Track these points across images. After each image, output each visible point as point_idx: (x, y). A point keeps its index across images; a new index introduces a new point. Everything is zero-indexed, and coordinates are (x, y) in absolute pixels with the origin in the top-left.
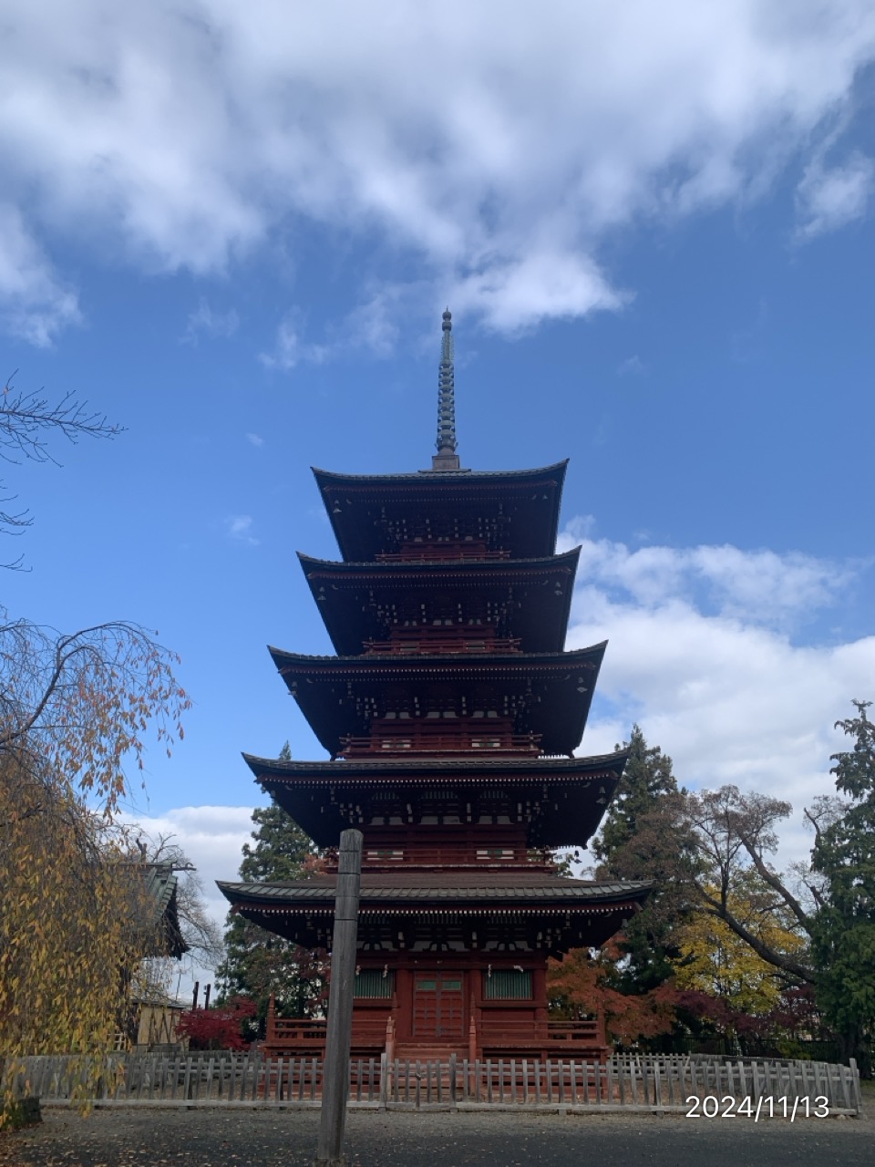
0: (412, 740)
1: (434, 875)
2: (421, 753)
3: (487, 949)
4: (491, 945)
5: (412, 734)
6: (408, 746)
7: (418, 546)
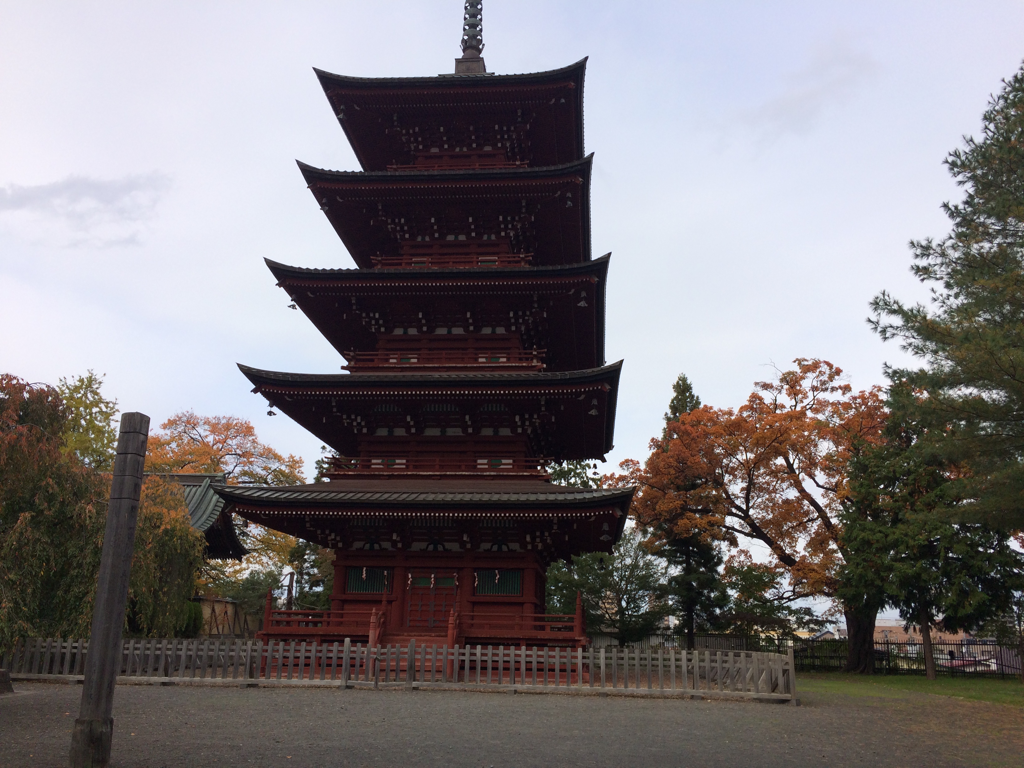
0: (419, 355)
1: (432, 481)
2: (424, 367)
3: (481, 550)
4: (485, 546)
5: (419, 349)
6: (415, 360)
7: (435, 156)
